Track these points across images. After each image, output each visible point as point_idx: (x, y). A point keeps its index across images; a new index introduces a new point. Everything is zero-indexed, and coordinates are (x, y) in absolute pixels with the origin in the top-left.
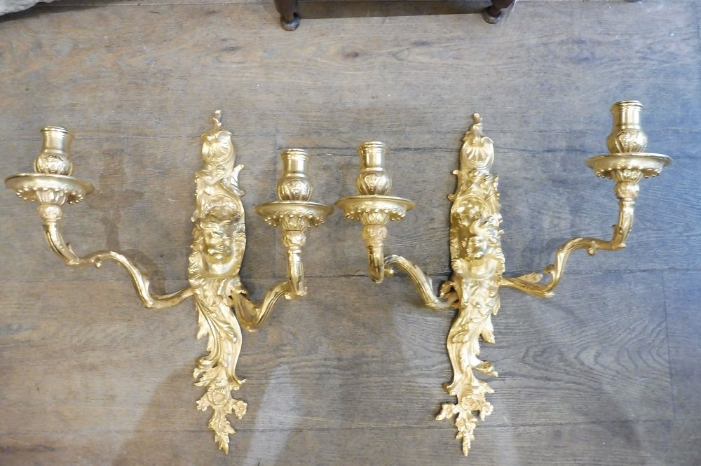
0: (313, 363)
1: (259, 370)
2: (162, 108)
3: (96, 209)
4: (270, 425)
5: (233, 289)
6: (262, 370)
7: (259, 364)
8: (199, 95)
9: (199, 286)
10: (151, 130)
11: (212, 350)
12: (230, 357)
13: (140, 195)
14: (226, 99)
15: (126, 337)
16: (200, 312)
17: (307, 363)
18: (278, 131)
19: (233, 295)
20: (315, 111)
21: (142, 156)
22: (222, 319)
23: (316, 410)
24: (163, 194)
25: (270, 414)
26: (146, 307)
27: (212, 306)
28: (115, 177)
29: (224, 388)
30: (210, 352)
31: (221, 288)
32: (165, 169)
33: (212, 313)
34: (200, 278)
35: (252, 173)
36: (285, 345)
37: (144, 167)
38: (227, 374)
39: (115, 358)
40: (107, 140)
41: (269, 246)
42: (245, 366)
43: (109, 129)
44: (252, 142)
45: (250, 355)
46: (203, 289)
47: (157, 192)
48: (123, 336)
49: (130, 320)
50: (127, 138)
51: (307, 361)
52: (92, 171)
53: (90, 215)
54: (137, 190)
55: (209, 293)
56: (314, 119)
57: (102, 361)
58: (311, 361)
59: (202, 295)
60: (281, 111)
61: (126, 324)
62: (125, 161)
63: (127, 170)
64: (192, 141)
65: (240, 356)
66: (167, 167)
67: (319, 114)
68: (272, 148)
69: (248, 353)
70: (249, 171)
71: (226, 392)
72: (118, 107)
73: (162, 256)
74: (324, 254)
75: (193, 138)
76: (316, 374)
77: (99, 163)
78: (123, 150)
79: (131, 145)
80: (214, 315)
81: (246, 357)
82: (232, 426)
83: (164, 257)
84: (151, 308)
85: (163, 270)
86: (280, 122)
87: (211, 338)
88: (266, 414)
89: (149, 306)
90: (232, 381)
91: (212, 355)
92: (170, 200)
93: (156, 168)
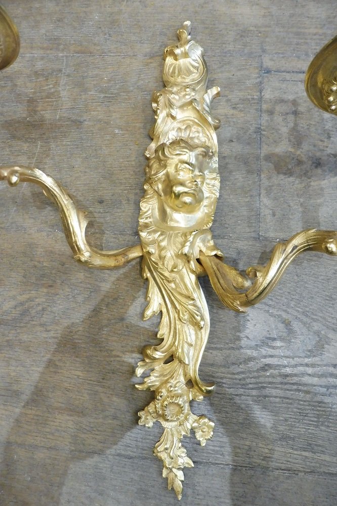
0: (317, 369)
1: (234, 374)
2: (113, 22)
3: (19, 139)
4: (248, 460)
5: (204, 250)
6: (238, 373)
7: (233, 364)
8: (162, 7)
9: (154, 242)
10: (98, 48)
11: (165, 337)
12: (192, 349)
13: (78, 123)
14: (196, 12)
15: (43, 309)
16: (151, 280)
17: (307, 369)
18: (264, 51)
19: (202, 258)
20: (316, 28)
21: (84, 78)
22: (184, 292)
23: (320, 442)
24: (107, 123)
25: (247, 443)
26: (79, 261)
27: (172, 271)
28: (48, 102)
29: (180, 396)
30: (162, 340)
31: (188, 244)
32: (112, 94)
33: (169, 282)
34: (155, 231)
35: (228, 101)
36: (274, 339)
37: (86, 90)
38: (185, 375)
39: (24, 337)
40: (42, 58)
41: (251, 196)
42: (212, 365)
43: (45, 46)
44: (229, 63)
45: (221, 349)
46: (159, 246)
47: (100, 121)
48: (40, 308)
49: (51, 286)
50: (66, 56)
51: (307, 365)
52: (19, 95)
53: (10, 146)
54: (74, 117)
55: (169, 254)
56: (314, 37)
57: (7, 341)
58: (313, 365)
59: (157, 255)
60: (270, 27)
61: (45, 290)
62: (62, 82)
63: (64, 94)
64: (150, 61)
65: (207, 349)
66: (116, 91)
67: (321, 31)
68: (257, 71)
69: (218, 346)
70: (225, 99)
71: (184, 402)
72: (59, 21)
73: (101, 202)
74: (331, 212)
75: (151, 58)
76: (321, 386)
77: (29, 84)
78: (60, 70)
79: (71, 64)
80: (173, 285)
81: (215, 352)
82: (189, 456)
83: (104, 204)
84: (86, 262)
85: (102, 220)
86: (267, 40)
87: (165, 319)
88: (242, 442)
89: (83, 259)
90: (192, 386)
91: (166, 344)
92: (117, 131)
93: (101, 92)
